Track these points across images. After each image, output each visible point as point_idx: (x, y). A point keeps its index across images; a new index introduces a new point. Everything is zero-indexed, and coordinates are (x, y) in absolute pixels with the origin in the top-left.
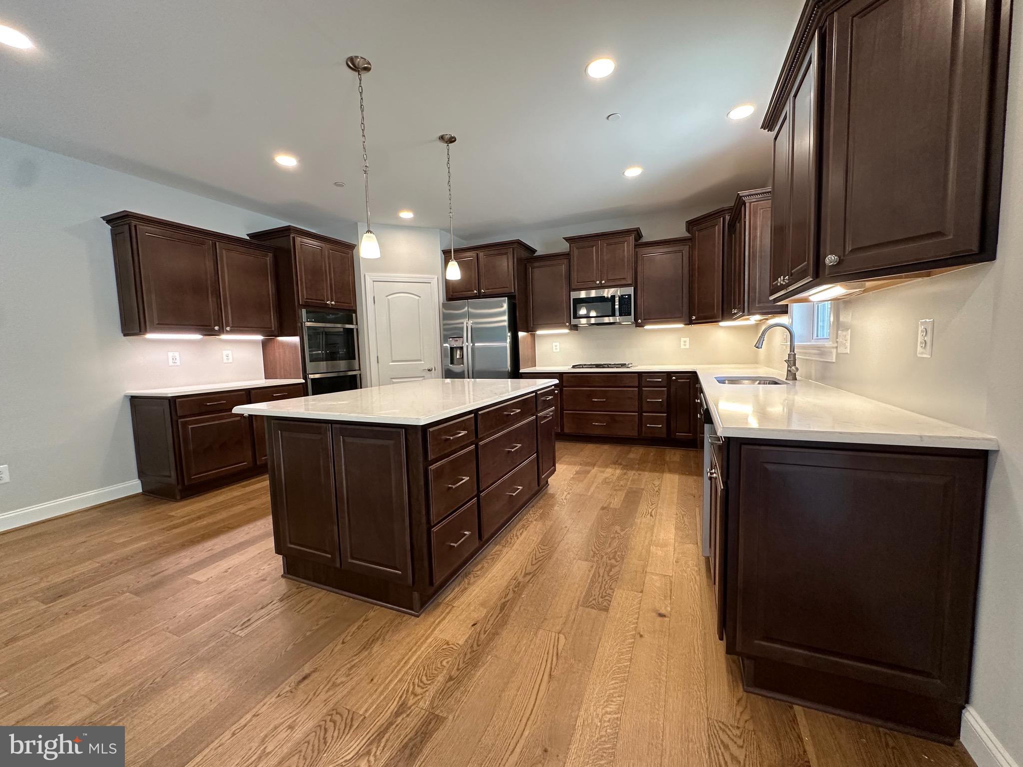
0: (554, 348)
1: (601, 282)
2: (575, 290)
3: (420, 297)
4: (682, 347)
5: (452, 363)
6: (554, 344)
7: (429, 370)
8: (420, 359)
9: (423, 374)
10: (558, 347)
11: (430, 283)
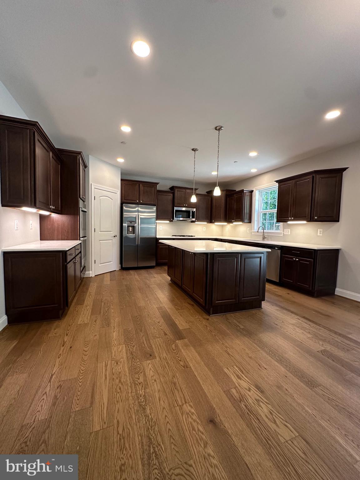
0: (160, 228)
1: (186, 205)
2: (176, 207)
3: (112, 200)
4: (204, 230)
5: (127, 234)
6: (160, 227)
7: (114, 236)
8: (111, 230)
9: (112, 239)
10: (162, 228)
11: (116, 193)
